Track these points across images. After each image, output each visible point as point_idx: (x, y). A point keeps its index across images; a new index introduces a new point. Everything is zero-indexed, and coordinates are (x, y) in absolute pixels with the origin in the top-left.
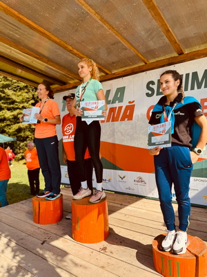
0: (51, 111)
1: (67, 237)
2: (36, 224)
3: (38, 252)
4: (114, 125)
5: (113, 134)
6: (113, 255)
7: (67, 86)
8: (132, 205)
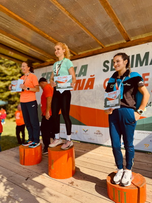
0: (32, 82)
1: (45, 174)
2: (22, 166)
3: (23, 185)
4: (79, 92)
5: (79, 99)
6: (78, 188)
7: (45, 64)
8: (93, 151)
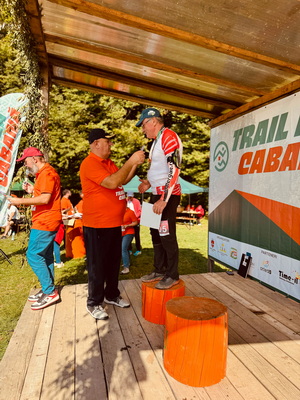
7: (242, 109)
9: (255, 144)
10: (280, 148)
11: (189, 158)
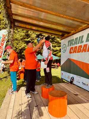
9: (74, 45)
10: (82, 46)
11: (55, 49)
